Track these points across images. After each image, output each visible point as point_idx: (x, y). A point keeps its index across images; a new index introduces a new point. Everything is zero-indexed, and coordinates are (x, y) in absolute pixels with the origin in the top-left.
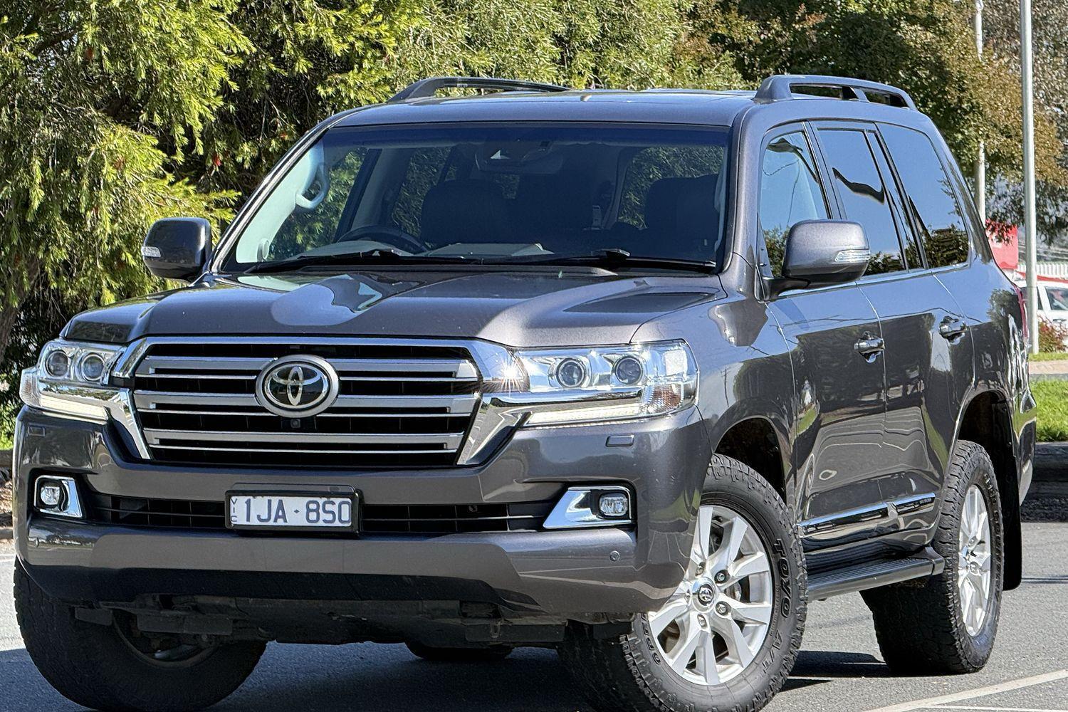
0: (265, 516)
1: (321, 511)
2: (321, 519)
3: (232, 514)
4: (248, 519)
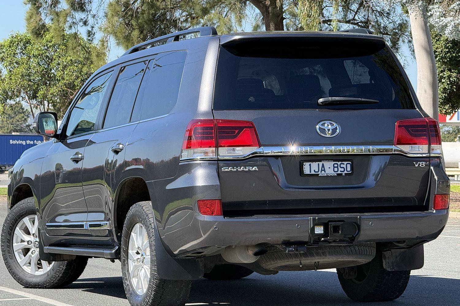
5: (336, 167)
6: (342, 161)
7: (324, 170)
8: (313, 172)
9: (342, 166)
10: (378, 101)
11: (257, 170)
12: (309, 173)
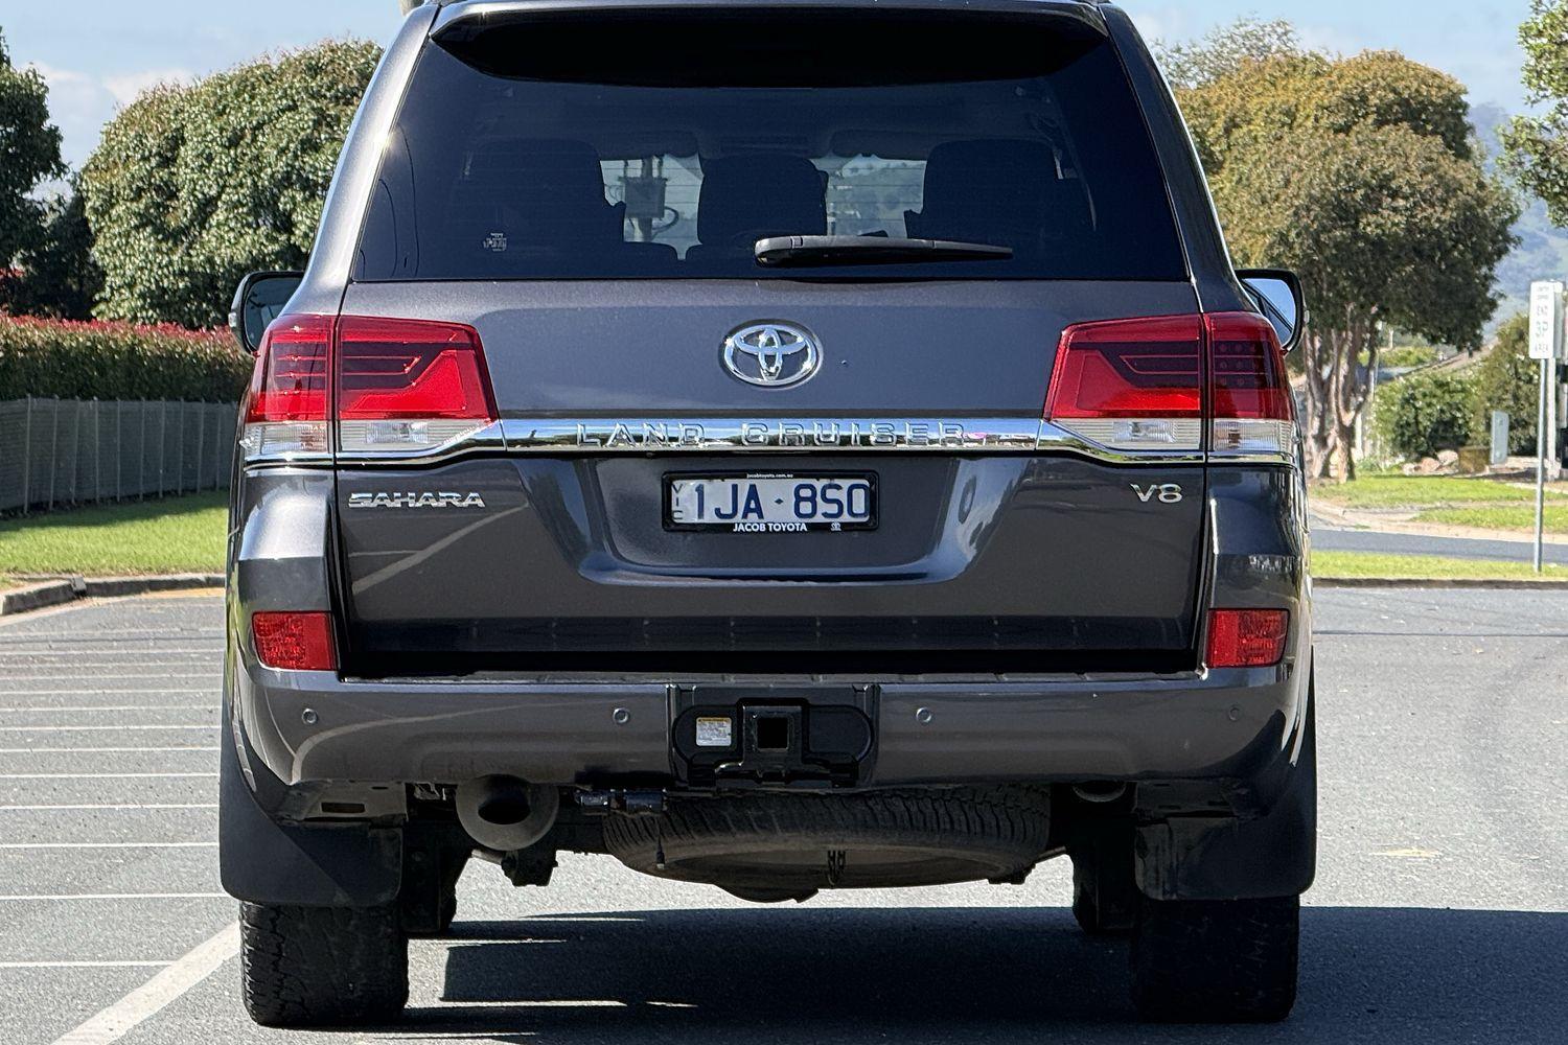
5: (806, 499)
6: (831, 477)
7: (759, 511)
8: (710, 518)
9: (831, 494)
10: (1010, 250)
11: (480, 503)
12: (696, 520)
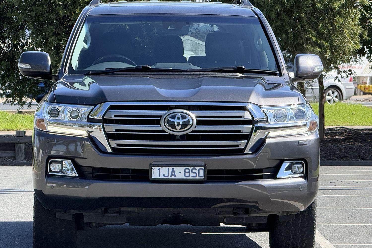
0: (166, 175)
1: (191, 172)
2: (191, 176)
3: (152, 174)
4: (159, 176)
